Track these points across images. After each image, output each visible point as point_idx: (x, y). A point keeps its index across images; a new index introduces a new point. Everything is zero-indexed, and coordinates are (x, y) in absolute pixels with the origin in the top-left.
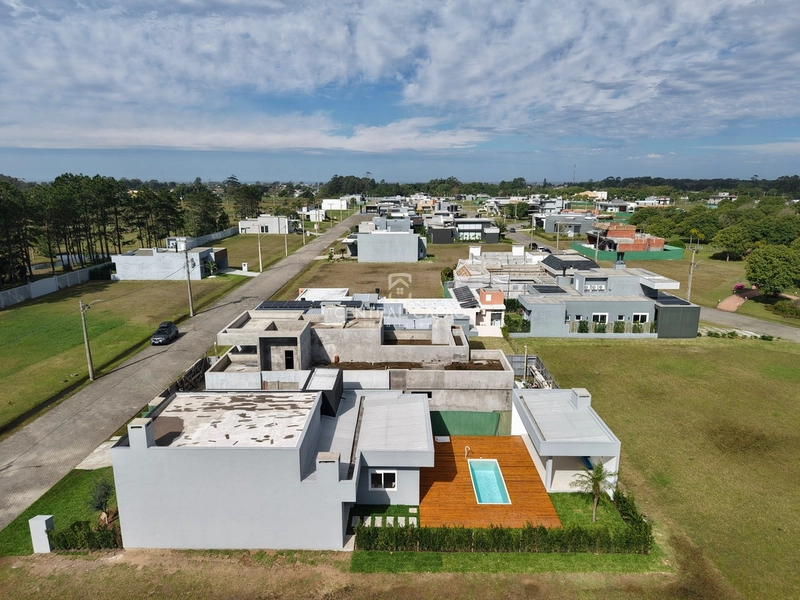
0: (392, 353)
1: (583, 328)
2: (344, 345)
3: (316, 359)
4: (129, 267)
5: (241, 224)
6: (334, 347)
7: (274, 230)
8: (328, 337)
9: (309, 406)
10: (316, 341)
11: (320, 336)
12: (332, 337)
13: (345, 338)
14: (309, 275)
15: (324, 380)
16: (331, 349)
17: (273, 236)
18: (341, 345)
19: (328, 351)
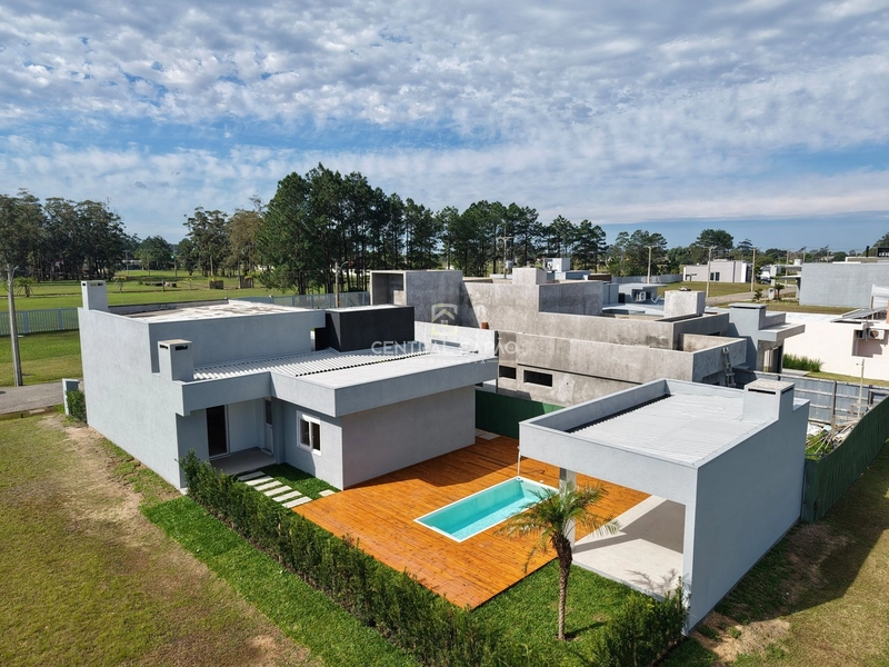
2: (495, 307)
5: (686, 270)
6: (484, 310)
7: (726, 278)
8: (478, 295)
10: (465, 300)
11: (470, 293)
12: (482, 295)
13: (496, 296)
16: (481, 313)
17: (724, 285)
18: (491, 307)
19: (478, 314)
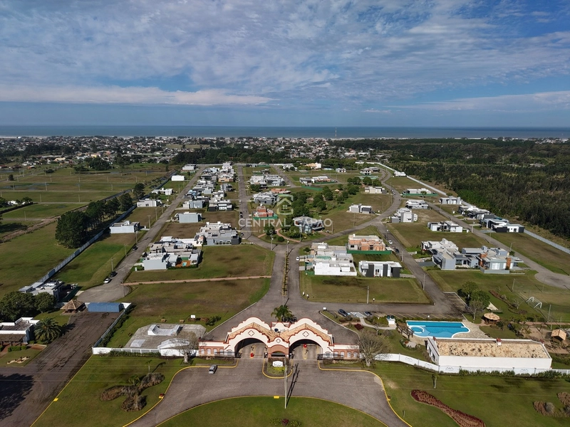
0: (176, 250)
1: (217, 244)
3: (164, 251)
4: (114, 230)
5: (138, 203)
7: (151, 205)
9: (163, 256)
14: (164, 229)
15: (165, 254)
17: (151, 208)
